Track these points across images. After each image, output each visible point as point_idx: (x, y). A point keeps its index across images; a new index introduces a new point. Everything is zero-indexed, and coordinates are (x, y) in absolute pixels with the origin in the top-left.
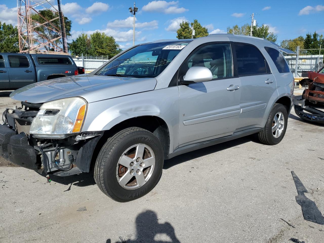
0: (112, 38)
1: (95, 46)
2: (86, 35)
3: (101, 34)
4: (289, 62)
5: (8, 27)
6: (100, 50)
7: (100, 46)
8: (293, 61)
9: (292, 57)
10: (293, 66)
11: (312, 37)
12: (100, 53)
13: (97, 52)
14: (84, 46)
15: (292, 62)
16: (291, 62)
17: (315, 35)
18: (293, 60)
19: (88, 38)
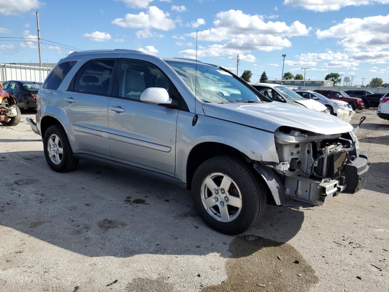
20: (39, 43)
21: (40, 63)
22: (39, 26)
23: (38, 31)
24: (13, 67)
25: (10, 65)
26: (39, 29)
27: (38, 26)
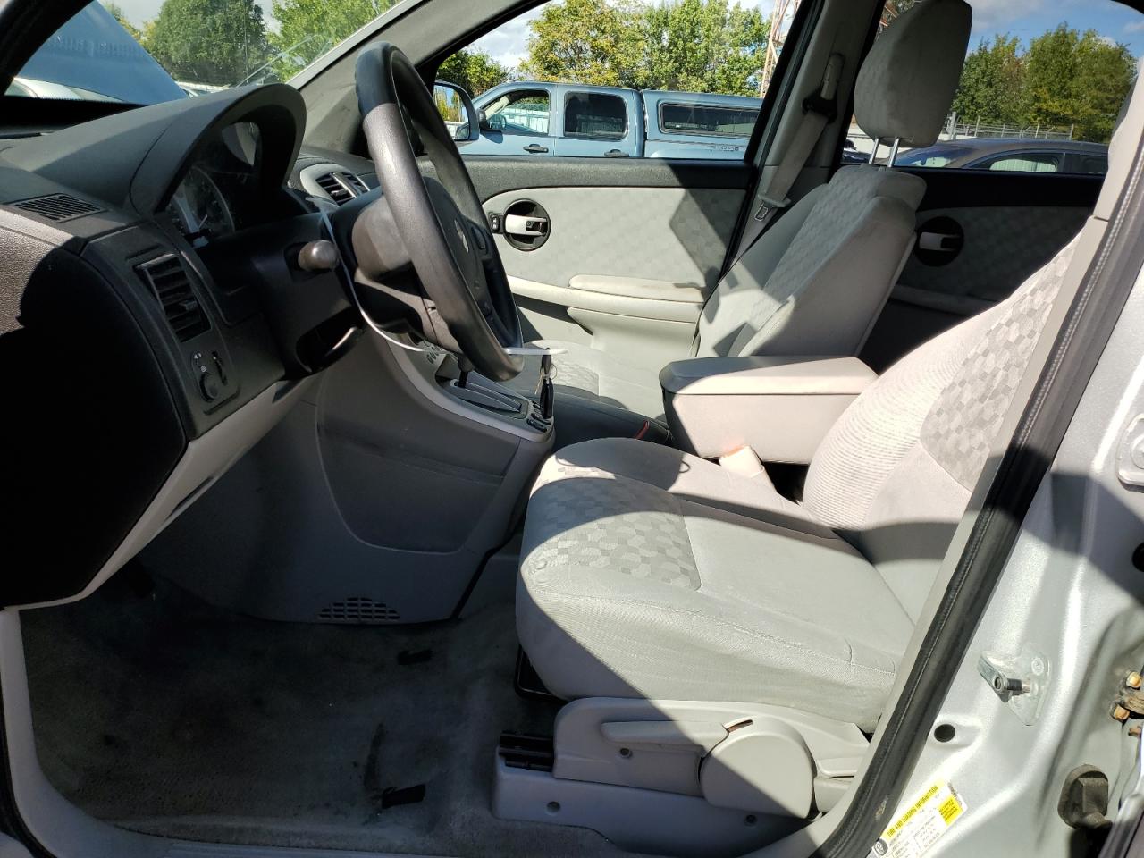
0: (1122, 53)
1: (1035, 87)
2: (1015, 41)
3: (1080, 38)
5: (745, 19)
6: (1054, 105)
7: (1056, 87)
12: (1048, 114)
13: (1039, 110)
14: (990, 84)
19: (1019, 54)
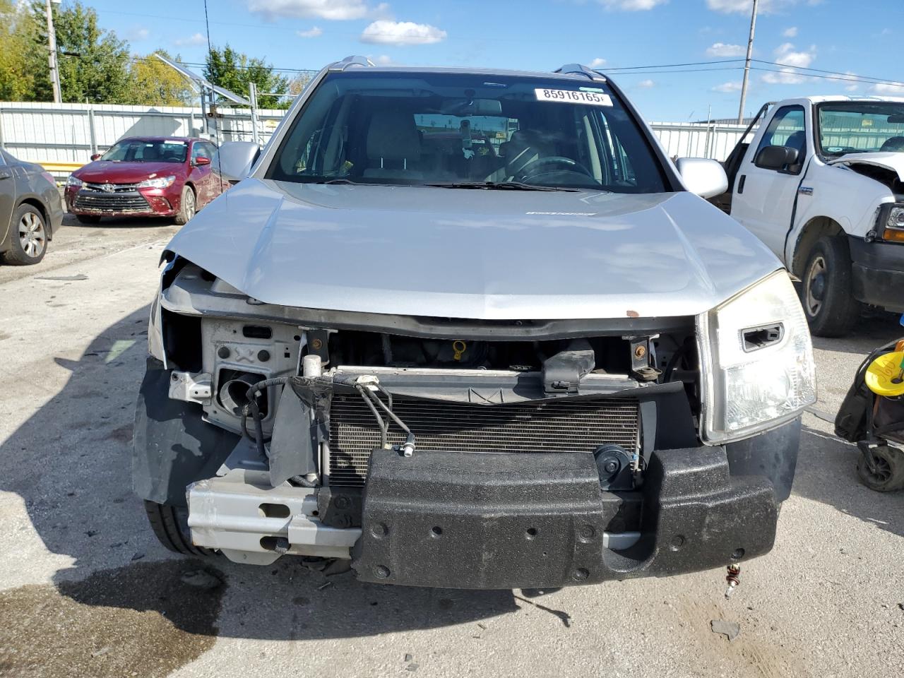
4: (232, 125)
8: (240, 122)
9: (235, 111)
10: (242, 136)
11: (223, 59)
15: (237, 124)
16: (235, 126)
17: (228, 54)
18: (238, 119)
20: (746, 70)
21: (739, 116)
22: (753, 31)
23: (750, 41)
24: (704, 130)
25: (698, 125)
26: (752, 38)
27: (751, 29)
